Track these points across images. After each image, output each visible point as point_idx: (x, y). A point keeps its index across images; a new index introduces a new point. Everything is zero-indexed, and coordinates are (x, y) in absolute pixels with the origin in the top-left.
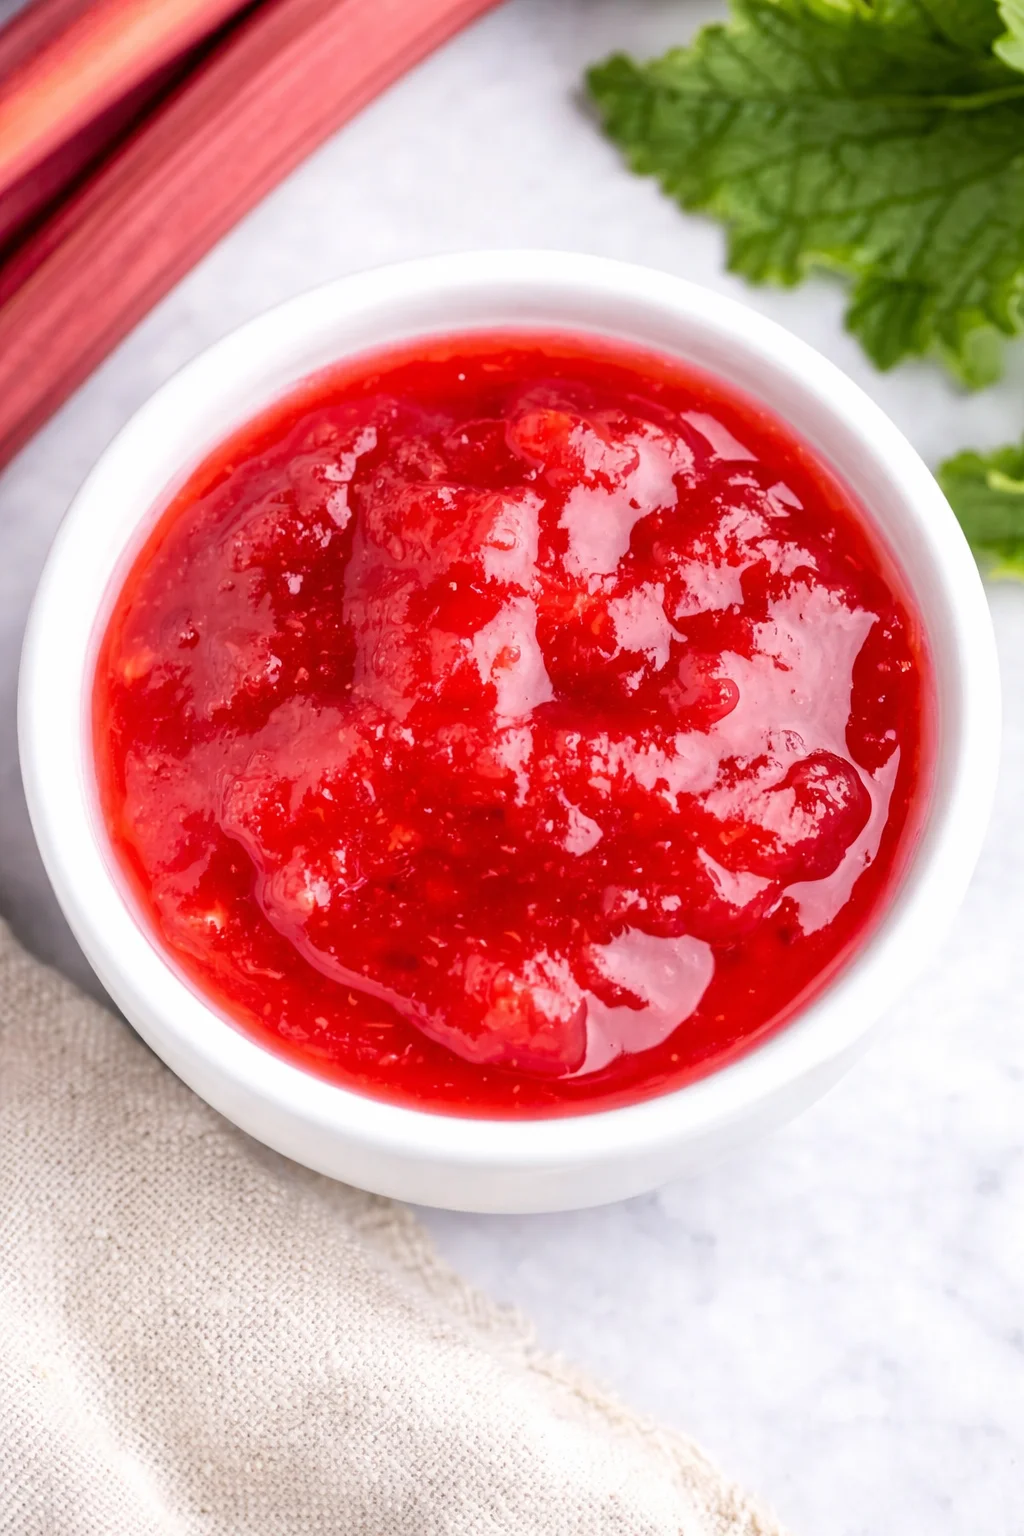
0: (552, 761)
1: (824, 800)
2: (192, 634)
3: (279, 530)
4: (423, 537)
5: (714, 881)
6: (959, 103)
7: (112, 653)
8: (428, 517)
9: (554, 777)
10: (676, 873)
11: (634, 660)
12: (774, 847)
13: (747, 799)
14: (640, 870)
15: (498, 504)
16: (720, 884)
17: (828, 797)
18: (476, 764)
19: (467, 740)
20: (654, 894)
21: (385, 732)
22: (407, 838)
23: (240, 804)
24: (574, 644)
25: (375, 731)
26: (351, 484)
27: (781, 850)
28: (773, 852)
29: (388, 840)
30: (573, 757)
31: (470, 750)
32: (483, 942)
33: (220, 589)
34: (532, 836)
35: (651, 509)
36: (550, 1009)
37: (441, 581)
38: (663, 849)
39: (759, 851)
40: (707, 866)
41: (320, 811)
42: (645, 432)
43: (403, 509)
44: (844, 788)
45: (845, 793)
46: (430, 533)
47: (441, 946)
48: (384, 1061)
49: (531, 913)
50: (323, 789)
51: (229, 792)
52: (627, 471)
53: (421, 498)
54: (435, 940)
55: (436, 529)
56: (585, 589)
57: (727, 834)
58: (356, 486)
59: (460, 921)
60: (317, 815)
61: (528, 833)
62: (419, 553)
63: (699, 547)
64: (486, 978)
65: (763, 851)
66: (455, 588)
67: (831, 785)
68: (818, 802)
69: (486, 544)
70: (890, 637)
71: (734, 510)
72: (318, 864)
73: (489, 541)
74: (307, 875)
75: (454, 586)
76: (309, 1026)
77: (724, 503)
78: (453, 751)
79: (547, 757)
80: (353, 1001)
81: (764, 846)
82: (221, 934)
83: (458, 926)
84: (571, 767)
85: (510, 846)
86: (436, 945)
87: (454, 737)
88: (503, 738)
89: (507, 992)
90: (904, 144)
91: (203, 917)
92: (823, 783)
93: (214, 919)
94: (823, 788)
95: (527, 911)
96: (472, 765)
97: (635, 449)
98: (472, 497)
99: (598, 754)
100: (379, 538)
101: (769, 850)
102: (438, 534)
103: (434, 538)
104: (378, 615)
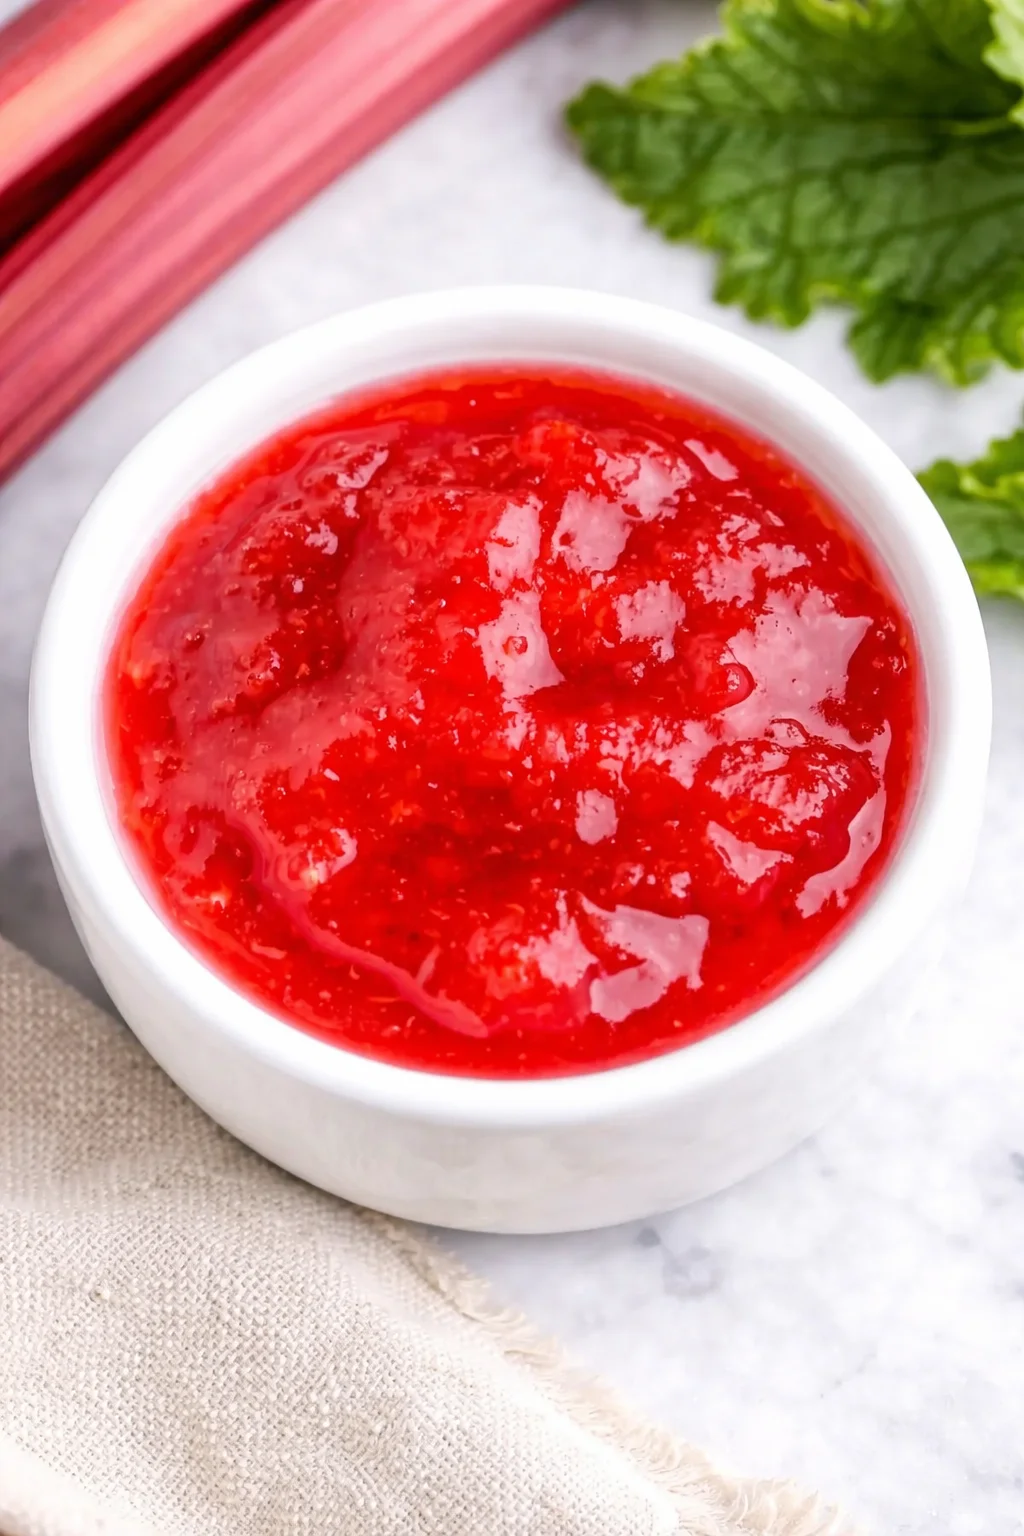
1: (826, 781)
2: (198, 637)
3: (286, 533)
4: (430, 535)
5: (723, 856)
6: (966, 129)
7: (123, 657)
8: (434, 517)
9: (561, 759)
10: (684, 851)
11: (640, 649)
12: (780, 824)
13: (752, 779)
14: (648, 848)
15: (503, 506)
16: (729, 860)
17: (830, 780)
18: (482, 747)
19: (473, 723)
20: (663, 871)
21: (388, 712)
22: (408, 812)
23: (244, 791)
24: (578, 637)
25: (378, 712)
26: (362, 491)
27: (788, 828)
29: (389, 816)
30: (581, 741)
31: (475, 733)
32: (486, 915)
33: (226, 592)
34: (539, 814)
35: (653, 515)
36: (557, 975)
37: (445, 575)
38: (671, 828)
39: (765, 829)
40: (716, 844)
41: (322, 792)
42: (647, 448)
43: (410, 509)
44: (844, 771)
45: (845, 776)
46: (436, 530)
47: (444, 918)
48: (386, 1033)
49: (535, 887)
50: (324, 770)
51: (234, 780)
52: (628, 481)
53: (429, 499)
54: (437, 913)
55: (441, 528)
56: (588, 584)
57: (734, 814)
58: (367, 493)
59: (462, 896)
60: (319, 796)
61: (534, 812)
62: (424, 549)
63: (702, 548)
64: (491, 948)
65: (769, 828)
66: (459, 582)
67: (832, 769)
68: (821, 782)
69: (491, 540)
70: (884, 637)
71: (734, 517)
72: (321, 843)
73: (493, 537)
74: (310, 856)
75: (458, 579)
76: (313, 1000)
77: (724, 511)
78: (459, 733)
80: (354, 975)
81: (770, 824)
82: (225, 913)
83: (460, 900)
84: (580, 749)
85: (516, 824)
86: (438, 918)
87: (460, 720)
88: (510, 722)
89: (512, 959)
90: (909, 170)
91: (208, 896)
92: (824, 767)
93: (219, 898)
94: (824, 771)
95: (531, 885)
96: (478, 747)
97: (637, 461)
98: (477, 499)
99: (607, 737)
100: (387, 537)
101: (775, 828)
102: (443, 532)
103: (439, 535)
104: (379, 608)
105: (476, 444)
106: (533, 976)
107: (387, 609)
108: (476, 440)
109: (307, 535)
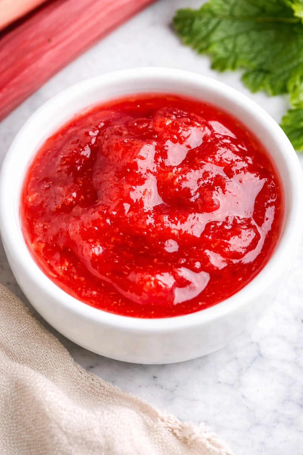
0: (160, 224)
2: (49, 186)
3: (74, 151)
4: (120, 154)
5: (209, 258)
8: (121, 149)
9: (161, 229)
10: (198, 256)
14: (187, 255)
15: (143, 145)
16: (211, 259)
18: (137, 224)
19: (134, 217)
24: (168, 188)
25: (104, 212)
26: (97, 136)
27: (231, 250)
28: (228, 250)
31: (135, 220)
32: (141, 268)
33: (57, 171)
34: (154, 245)
35: (194, 147)
37: (125, 168)
38: (194, 249)
40: (207, 254)
42: (196, 125)
43: (113, 145)
47: (129, 269)
52: (188, 137)
53: (119, 142)
54: (127, 267)
55: (123, 152)
56: (171, 171)
57: (214, 245)
58: (99, 138)
60: (93, 233)
62: (118, 159)
63: (210, 160)
65: (225, 249)
66: (129, 171)
67: (248, 231)
69: (138, 157)
71: (222, 148)
75: (129, 170)
77: (219, 147)
78: (130, 219)
79: (159, 223)
80: (103, 285)
81: (225, 248)
83: (133, 264)
84: (166, 226)
85: (148, 247)
86: (127, 269)
87: (130, 215)
89: (149, 280)
92: (245, 230)
95: (154, 261)
98: (135, 142)
100: (106, 154)
101: (227, 249)
102: (123, 154)
103: (122, 154)
104: (105, 179)
105: (136, 122)
106: (156, 284)
107: (107, 179)
108: (136, 120)
109: (81, 152)
